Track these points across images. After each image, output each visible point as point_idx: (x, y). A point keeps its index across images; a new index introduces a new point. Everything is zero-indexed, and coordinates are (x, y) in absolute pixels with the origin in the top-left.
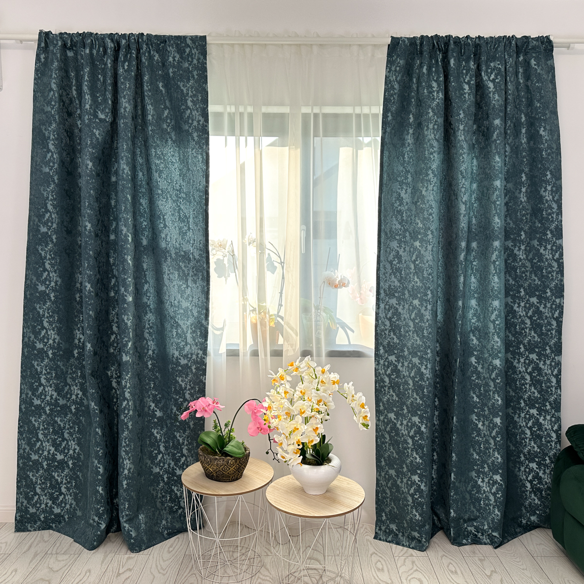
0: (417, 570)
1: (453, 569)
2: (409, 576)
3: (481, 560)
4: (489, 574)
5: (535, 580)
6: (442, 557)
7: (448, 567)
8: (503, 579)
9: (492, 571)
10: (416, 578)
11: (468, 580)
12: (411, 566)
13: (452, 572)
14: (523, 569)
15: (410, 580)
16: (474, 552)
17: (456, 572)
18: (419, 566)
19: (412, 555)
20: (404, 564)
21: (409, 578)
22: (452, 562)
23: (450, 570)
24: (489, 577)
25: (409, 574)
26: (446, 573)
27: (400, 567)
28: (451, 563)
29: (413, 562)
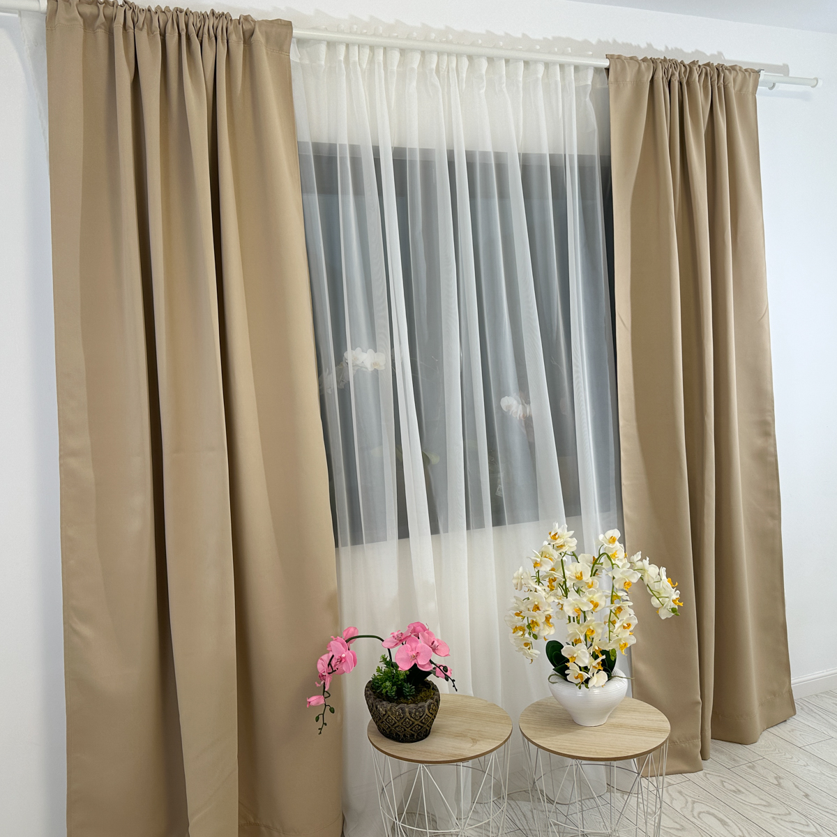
0: (694, 802)
1: (734, 789)
2: (692, 811)
3: (749, 767)
4: (776, 783)
5: (830, 776)
6: (705, 776)
7: (724, 786)
8: (796, 784)
9: (776, 778)
10: (704, 812)
11: (761, 797)
12: (682, 798)
13: (734, 791)
14: (804, 766)
15: (699, 817)
16: (734, 760)
17: (739, 791)
18: (692, 795)
19: (670, 784)
20: (673, 799)
21: (696, 815)
22: (723, 779)
23: (731, 791)
24: (779, 785)
25: (690, 809)
26: (731, 795)
27: (671, 803)
28: (722, 781)
29: (680, 792)
